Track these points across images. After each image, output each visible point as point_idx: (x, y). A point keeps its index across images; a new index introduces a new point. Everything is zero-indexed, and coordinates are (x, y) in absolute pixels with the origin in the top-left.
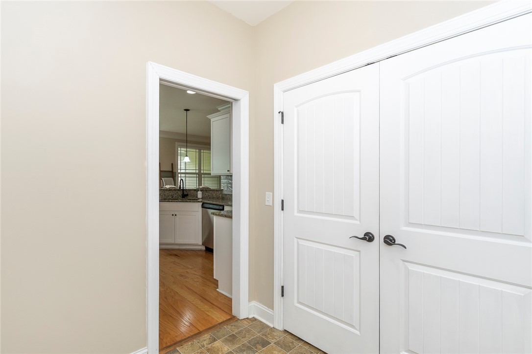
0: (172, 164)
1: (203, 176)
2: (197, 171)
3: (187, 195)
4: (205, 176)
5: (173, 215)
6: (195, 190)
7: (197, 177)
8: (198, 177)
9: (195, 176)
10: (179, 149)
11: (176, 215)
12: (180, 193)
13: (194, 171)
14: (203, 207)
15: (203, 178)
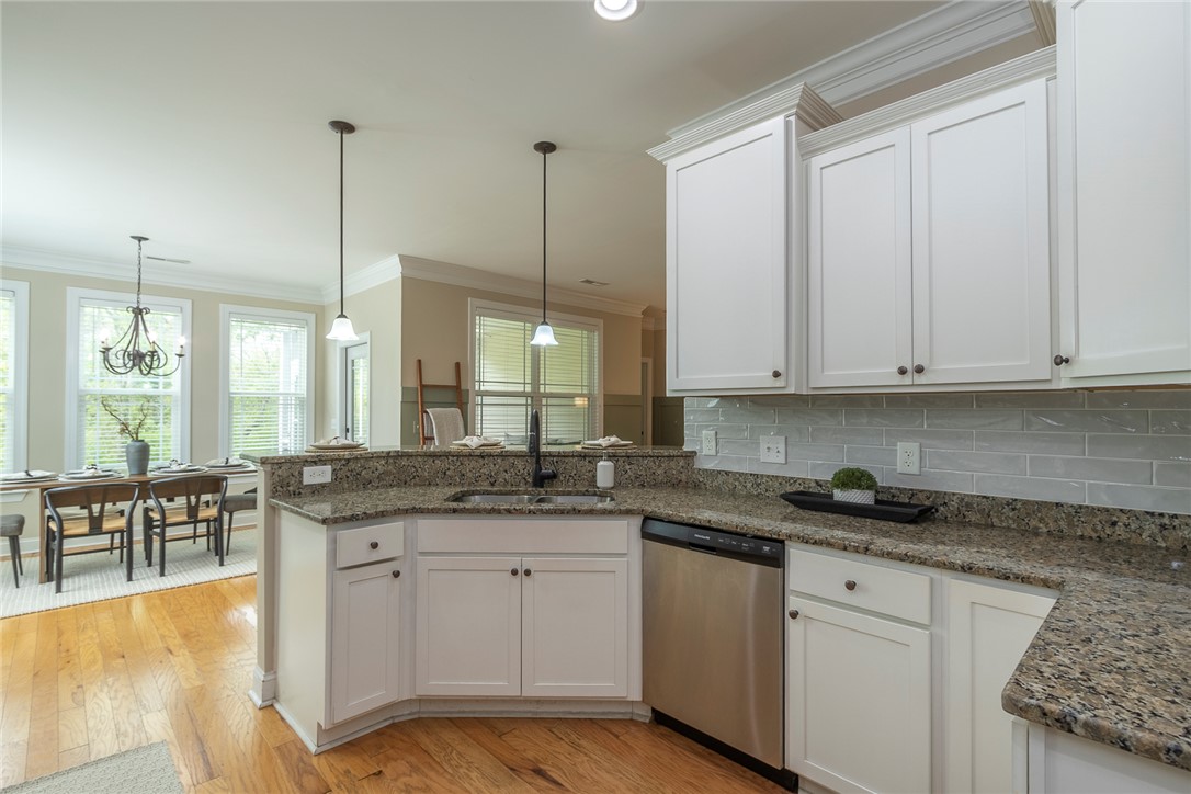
0: (458, 365)
1: (544, 402)
2: (528, 388)
3: (554, 476)
4: (551, 401)
5: (514, 572)
6: (582, 456)
7: (527, 405)
8: (532, 405)
9: (522, 401)
10: (478, 318)
11: (528, 573)
12: (526, 468)
13: (520, 388)
14: (646, 535)
15: (544, 409)
